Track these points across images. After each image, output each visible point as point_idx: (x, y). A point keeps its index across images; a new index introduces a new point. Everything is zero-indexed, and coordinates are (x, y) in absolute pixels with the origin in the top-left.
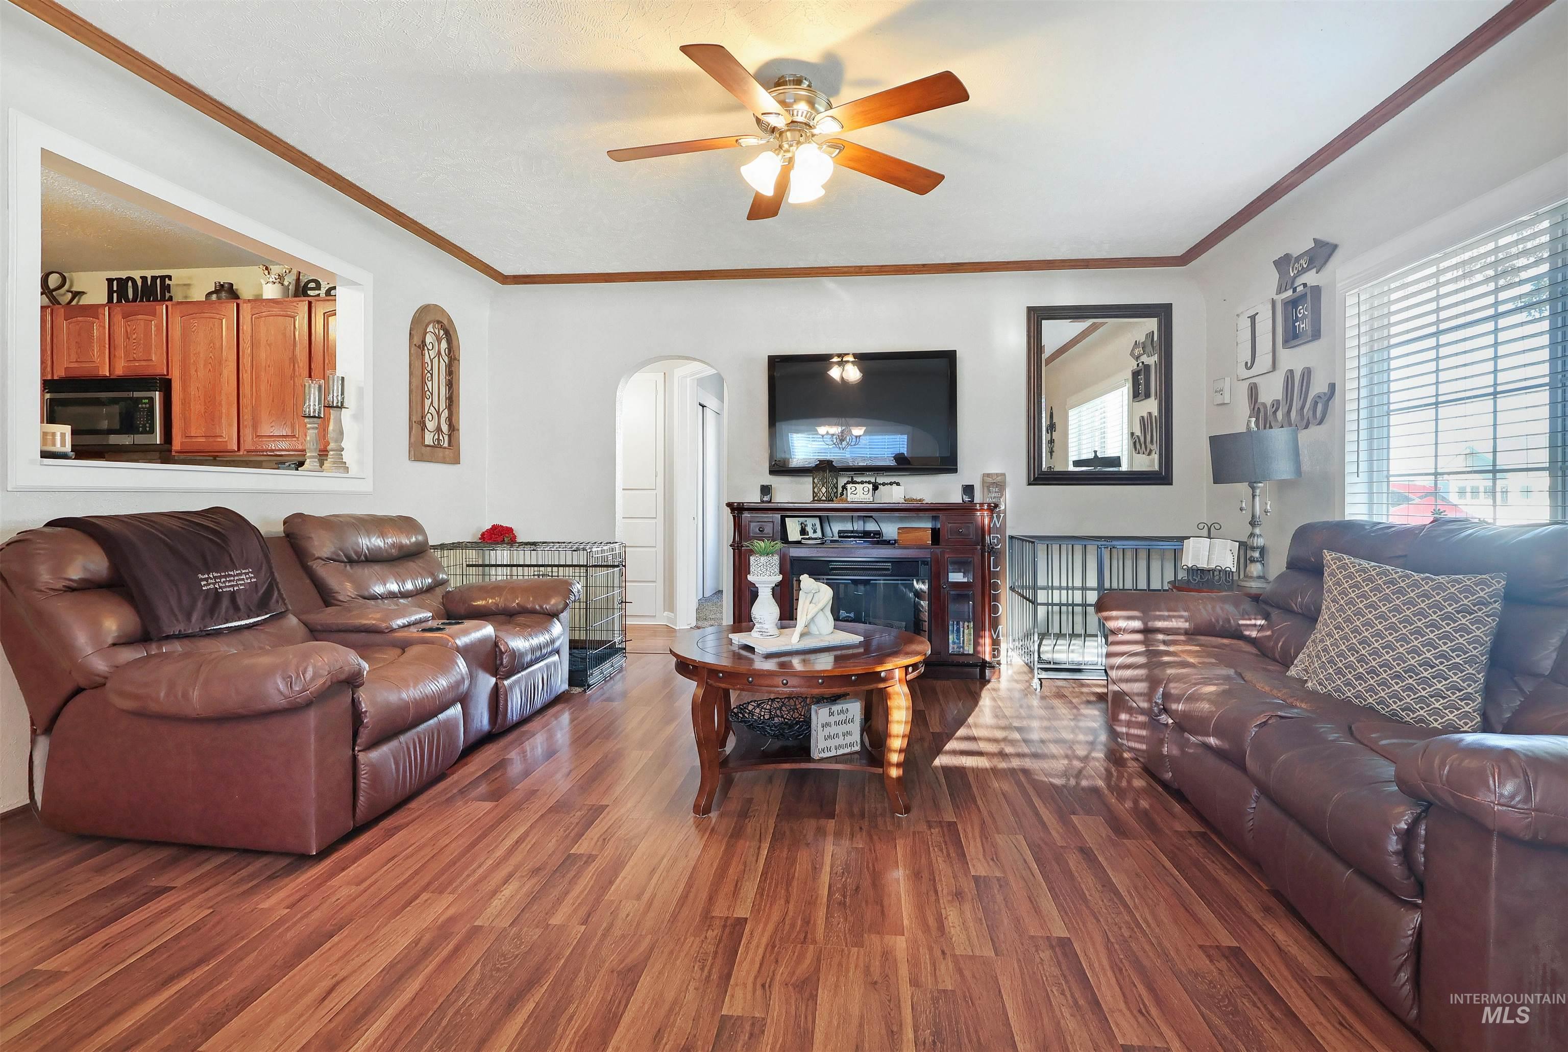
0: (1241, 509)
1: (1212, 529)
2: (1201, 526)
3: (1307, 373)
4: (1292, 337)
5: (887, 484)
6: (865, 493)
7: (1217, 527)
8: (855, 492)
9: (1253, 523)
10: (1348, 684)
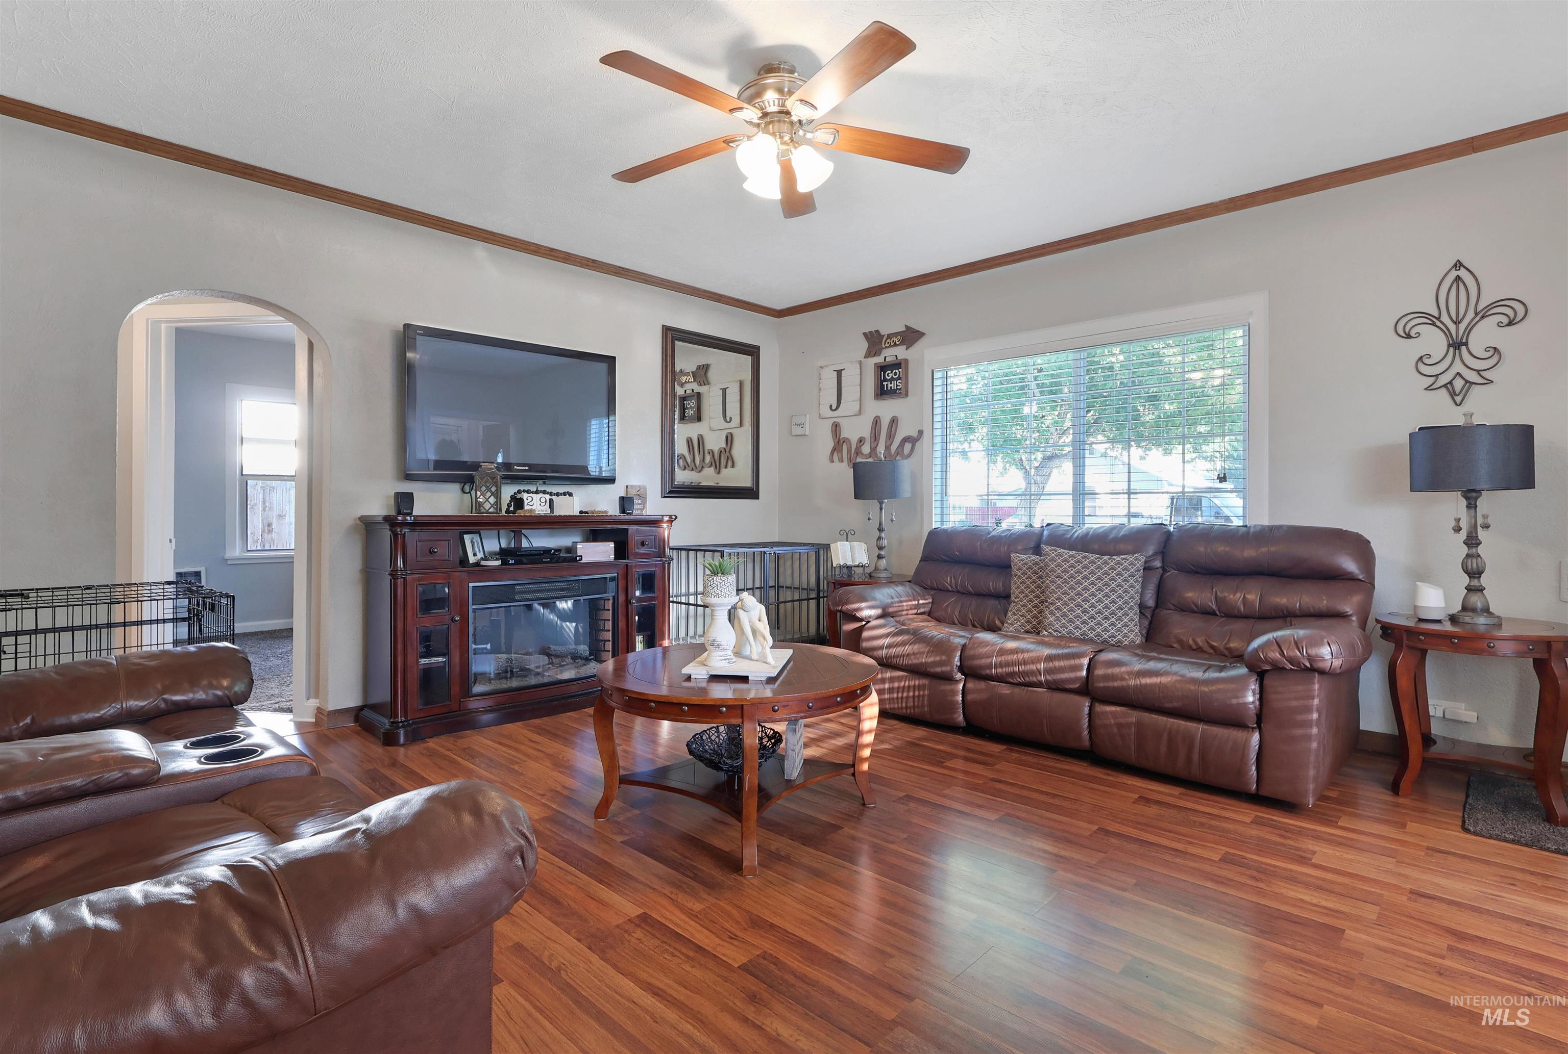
0: (869, 519)
1: (849, 534)
2: (842, 533)
3: (894, 421)
4: (882, 392)
5: (561, 494)
6: (542, 504)
7: (853, 533)
8: (531, 504)
9: (880, 529)
10: (1077, 628)
